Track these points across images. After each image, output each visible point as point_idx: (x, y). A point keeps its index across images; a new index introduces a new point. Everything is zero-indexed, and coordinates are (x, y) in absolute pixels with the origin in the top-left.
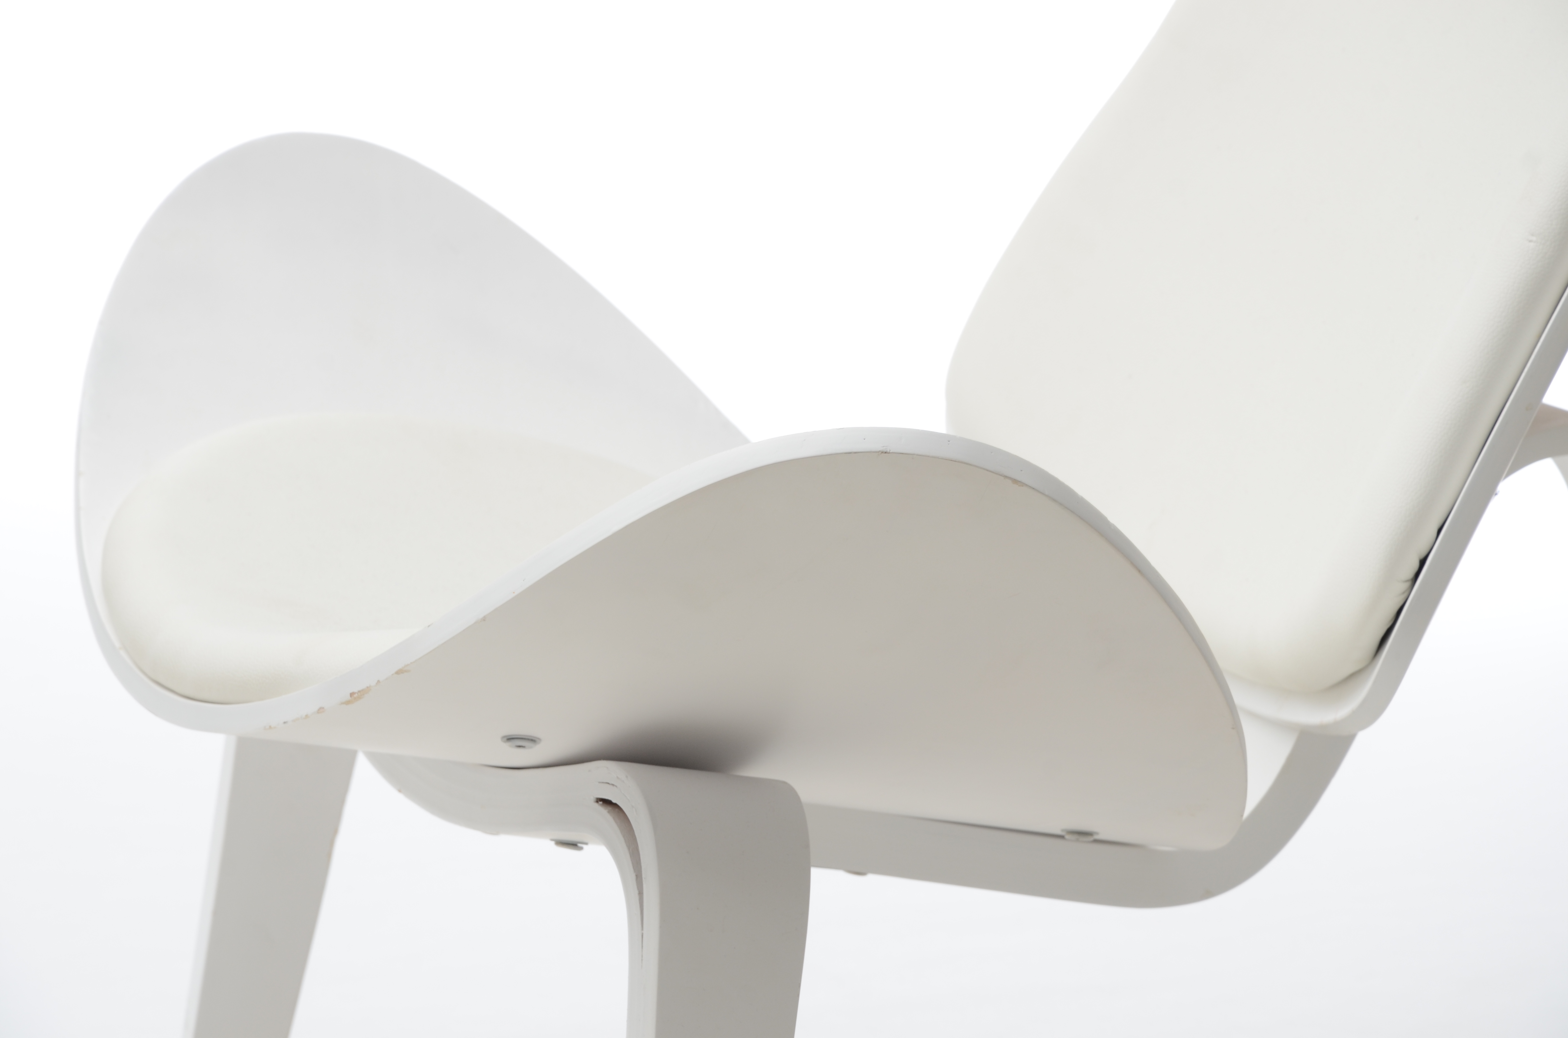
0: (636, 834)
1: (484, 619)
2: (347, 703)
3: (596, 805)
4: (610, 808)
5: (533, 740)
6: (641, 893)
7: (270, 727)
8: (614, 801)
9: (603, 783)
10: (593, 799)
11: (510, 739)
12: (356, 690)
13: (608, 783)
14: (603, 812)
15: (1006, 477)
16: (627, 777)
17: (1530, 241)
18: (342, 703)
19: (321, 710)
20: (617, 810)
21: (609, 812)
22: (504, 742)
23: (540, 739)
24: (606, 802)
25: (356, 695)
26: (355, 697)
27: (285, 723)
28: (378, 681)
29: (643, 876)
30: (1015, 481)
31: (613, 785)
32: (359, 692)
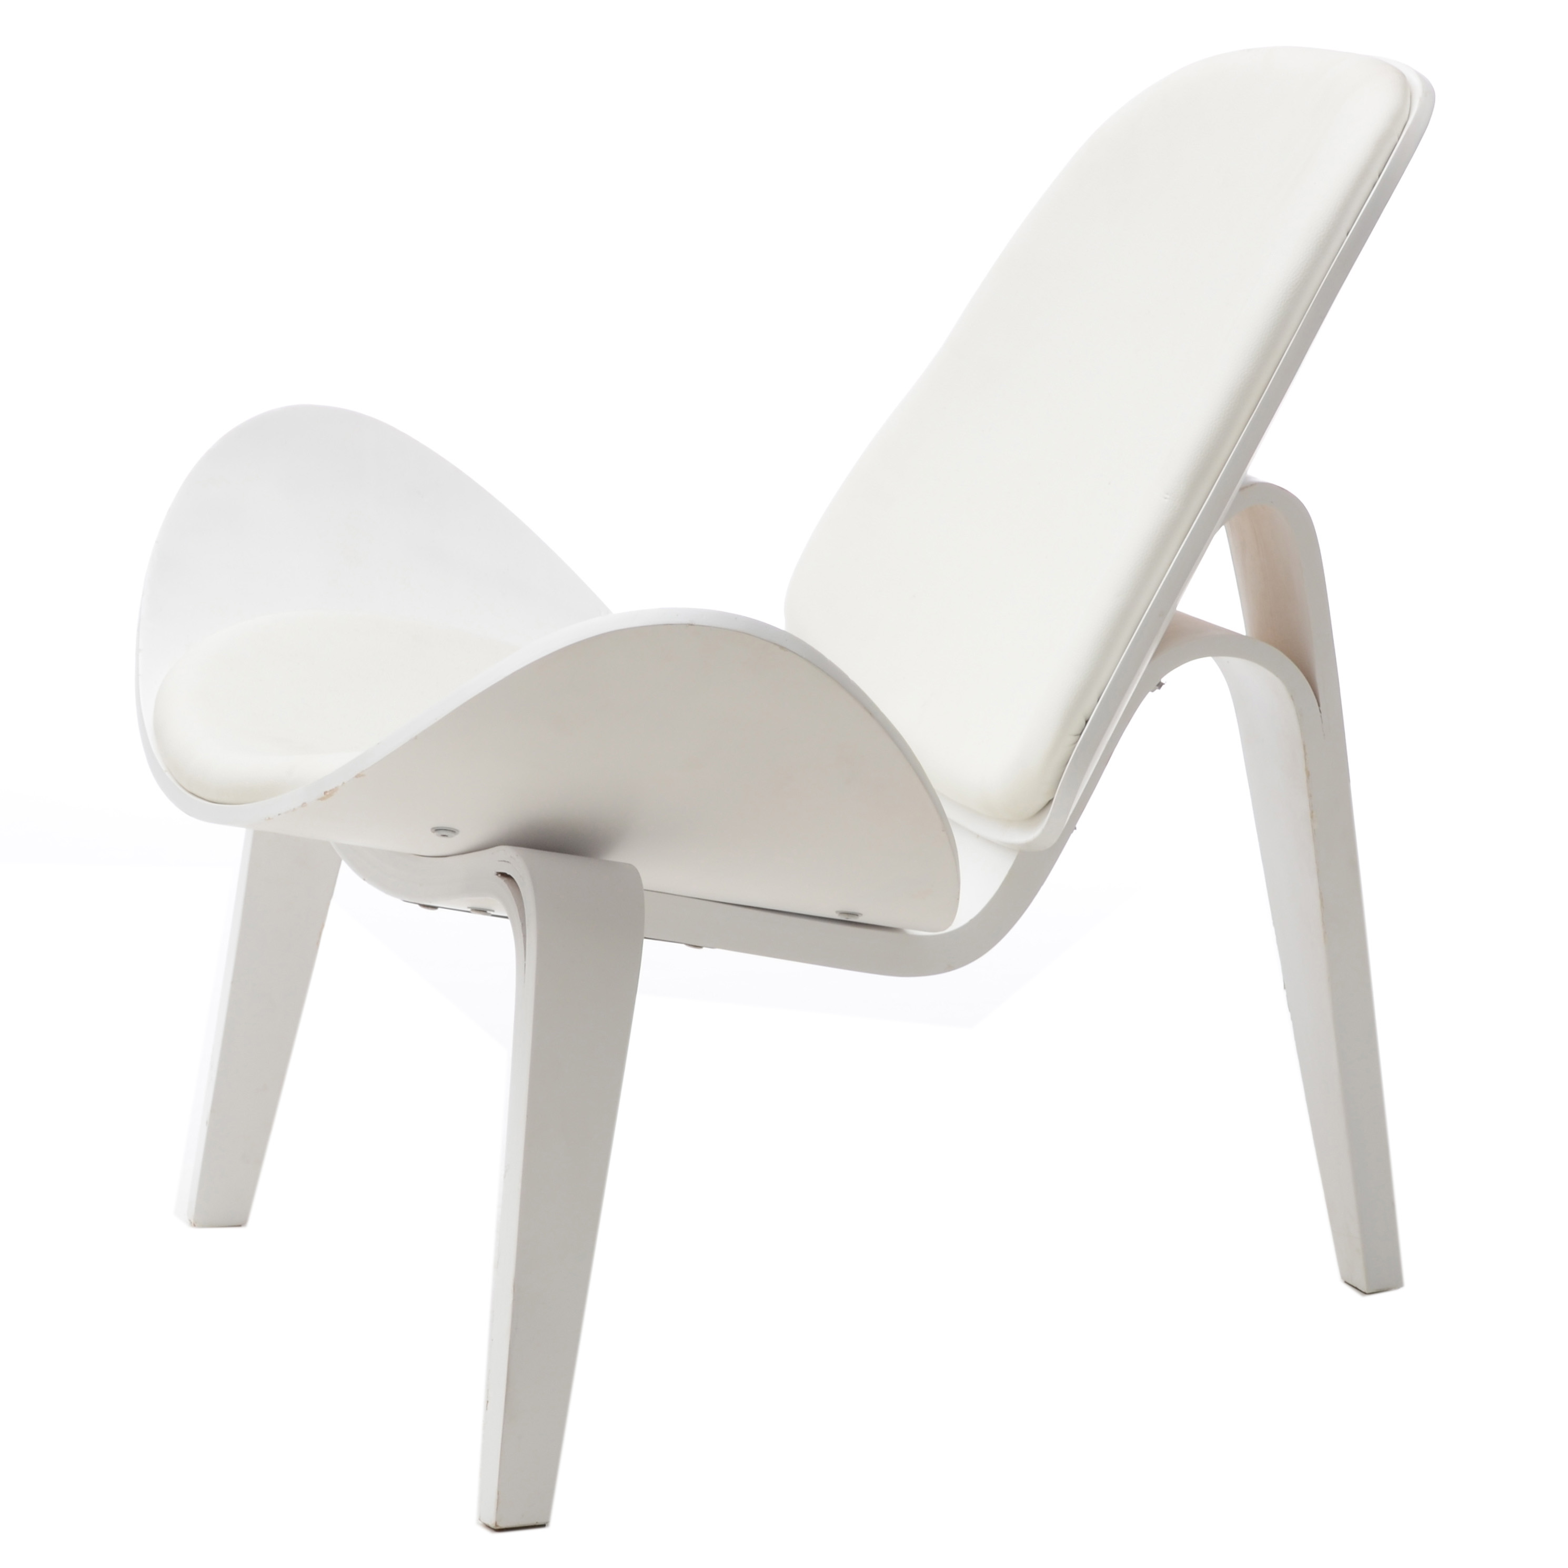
0: (523, 895)
1: (416, 738)
2: (322, 799)
3: (496, 876)
4: (506, 879)
5: (454, 831)
6: (525, 936)
7: (269, 819)
8: (508, 873)
9: (501, 861)
10: (494, 873)
11: (437, 830)
12: (328, 789)
13: (505, 861)
14: (502, 881)
15: (775, 644)
16: (517, 856)
17: (1166, 498)
18: (319, 799)
19: (304, 805)
20: (510, 880)
21: (505, 881)
22: (433, 832)
23: (458, 831)
24: (504, 875)
25: (328, 793)
26: (327, 795)
27: (279, 815)
28: (344, 783)
29: (527, 923)
30: (782, 647)
31: (508, 862)
32: (330, 791)
